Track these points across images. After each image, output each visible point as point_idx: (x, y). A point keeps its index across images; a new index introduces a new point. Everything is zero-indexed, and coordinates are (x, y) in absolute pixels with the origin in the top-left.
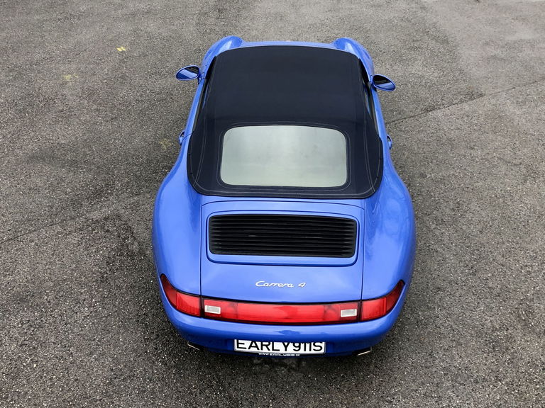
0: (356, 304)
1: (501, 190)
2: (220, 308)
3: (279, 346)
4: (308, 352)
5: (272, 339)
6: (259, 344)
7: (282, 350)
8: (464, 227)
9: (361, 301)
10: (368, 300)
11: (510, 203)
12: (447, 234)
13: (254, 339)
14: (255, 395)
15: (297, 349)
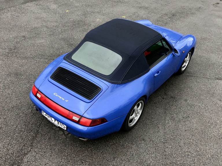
0: (80, 117)
1: (214, 121)
2: (40, 96)
3: (53, 119)
4: (61, 126)
5: (52, 116)
6: (48, 115)
7: (54, 121)
8: (180, 126)
9: (82, 116)
10: (85, 117)
11: (212, 127)
12: (171, 124)
13: (47, 113)
14: (45, 134)
15: (58, 123)
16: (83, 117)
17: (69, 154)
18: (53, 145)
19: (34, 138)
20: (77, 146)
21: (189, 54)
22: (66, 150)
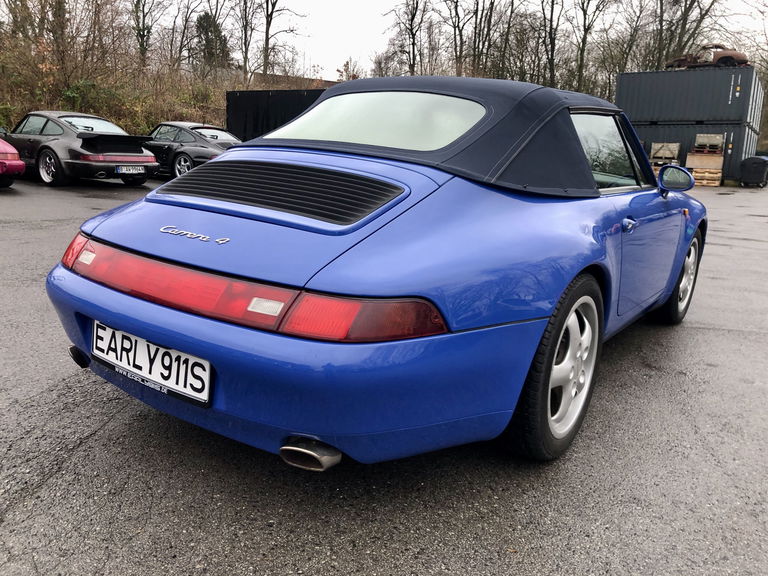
0: (292, 294)
6: (119, 345)
7: (144, 370)
9: (302, 290)
15: (166, 373)
16: (309, 290)
17: (219, 564)
18: (130, 519)
19: (27, 490)
20: (271, 525)
21: (692, 248)
22: (198, 541)
